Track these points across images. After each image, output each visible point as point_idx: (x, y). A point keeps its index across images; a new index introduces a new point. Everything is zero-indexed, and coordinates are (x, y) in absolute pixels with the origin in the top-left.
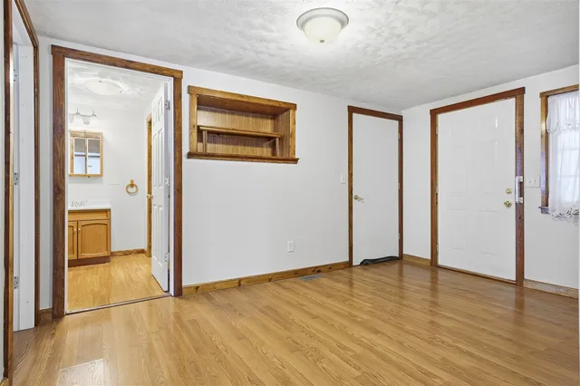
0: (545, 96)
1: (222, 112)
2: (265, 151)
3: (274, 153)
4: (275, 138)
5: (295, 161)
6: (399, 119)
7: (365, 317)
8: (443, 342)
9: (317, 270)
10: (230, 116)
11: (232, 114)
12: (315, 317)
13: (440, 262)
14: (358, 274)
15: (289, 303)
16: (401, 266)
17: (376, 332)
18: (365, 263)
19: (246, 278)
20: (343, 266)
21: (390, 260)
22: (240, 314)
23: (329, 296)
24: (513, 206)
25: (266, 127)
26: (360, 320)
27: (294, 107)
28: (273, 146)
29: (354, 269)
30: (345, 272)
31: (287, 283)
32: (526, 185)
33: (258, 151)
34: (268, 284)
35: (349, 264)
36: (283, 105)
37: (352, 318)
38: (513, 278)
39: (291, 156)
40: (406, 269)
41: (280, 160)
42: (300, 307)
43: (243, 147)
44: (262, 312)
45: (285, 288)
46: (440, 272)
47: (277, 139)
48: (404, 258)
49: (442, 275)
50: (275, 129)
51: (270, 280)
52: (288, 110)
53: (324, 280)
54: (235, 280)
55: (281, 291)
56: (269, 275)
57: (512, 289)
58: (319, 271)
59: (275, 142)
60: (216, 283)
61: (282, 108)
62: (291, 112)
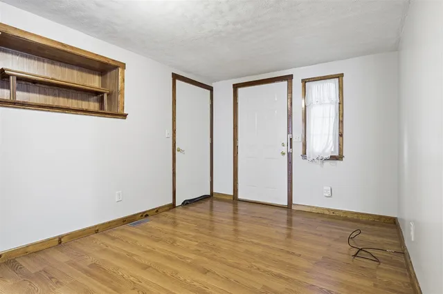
0: (304, 81)
1: (39, 60)
2: (93, 105)
3: (102, 107)
4: (103, 93)
5: (124, 116)
6: (211, 89)
7: (193, 256)
8: (258, 269)
9: (145, 215)
10: (50, 65)
11: (52, 63)
12: (145, 267)
13: (240, 197)
14: (180, 214)
15: (117, 256)
16: (212, 202)
17: (205, 272)
18: (187, 203)
19: (67, 235)
20: (167, 208)
21: (204, 198)
22: (58, 282)
23: (158, 240)
24: (286, 155)
25: (94, 82)
26: (189, 261)
27: (123, 66)
28: (101, 101)
29: (176, 209)
30: (170, 214)
31: (116, 233)
32: (293, 140)
33: (84, 105)
34: (95, 236)
35: (173, 206)
36: (111, 62)
37: (182, 261)
38: (285, 203)
39: (120, 111)
40: (216, 203)
41: (109, 114)
42: (129, 258)
43: (66, 99)
44: (86, 272)
45: (113, 239)
46: (240, 204)
47: (105, 96)
48: (214, 196)
49: (241, 207)
50: (103, 84)
51: (97, 232)
52: (116, 67)
53: (151, 223)
54: (55, 238)
55: (108, 242)
56: (96, 226)
57: (285, 212)
58: (147, 216)
59: (102, 97)
60: (28, 246)
61: (110, 65)
62: (120, 70)
